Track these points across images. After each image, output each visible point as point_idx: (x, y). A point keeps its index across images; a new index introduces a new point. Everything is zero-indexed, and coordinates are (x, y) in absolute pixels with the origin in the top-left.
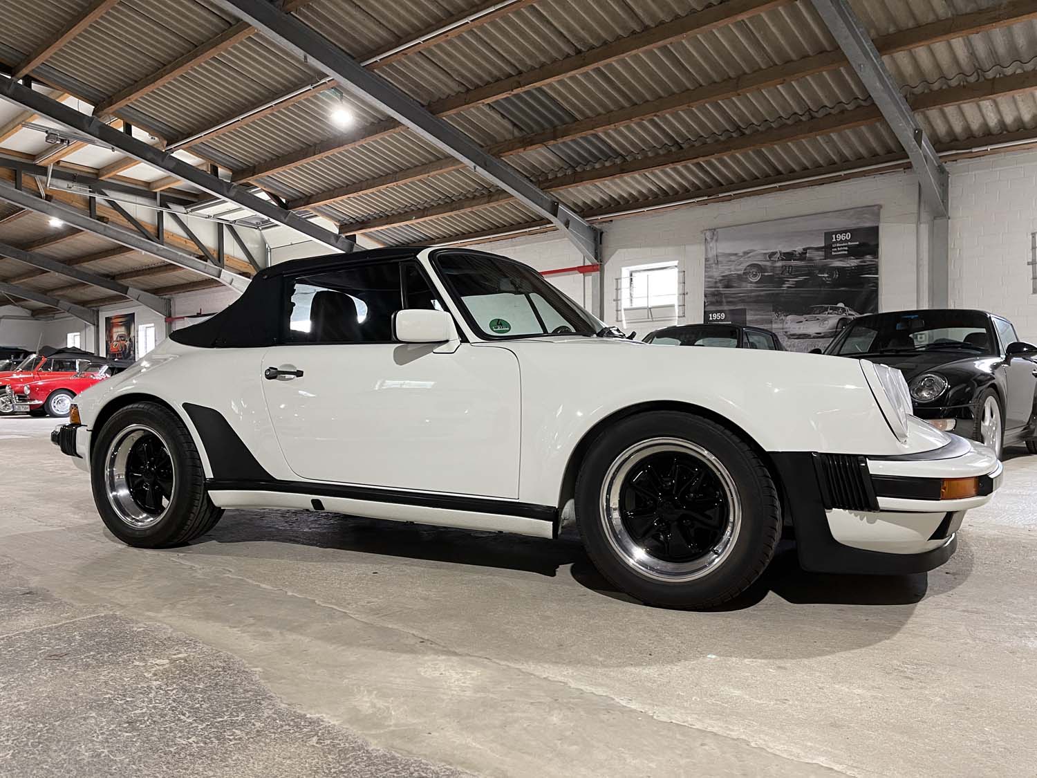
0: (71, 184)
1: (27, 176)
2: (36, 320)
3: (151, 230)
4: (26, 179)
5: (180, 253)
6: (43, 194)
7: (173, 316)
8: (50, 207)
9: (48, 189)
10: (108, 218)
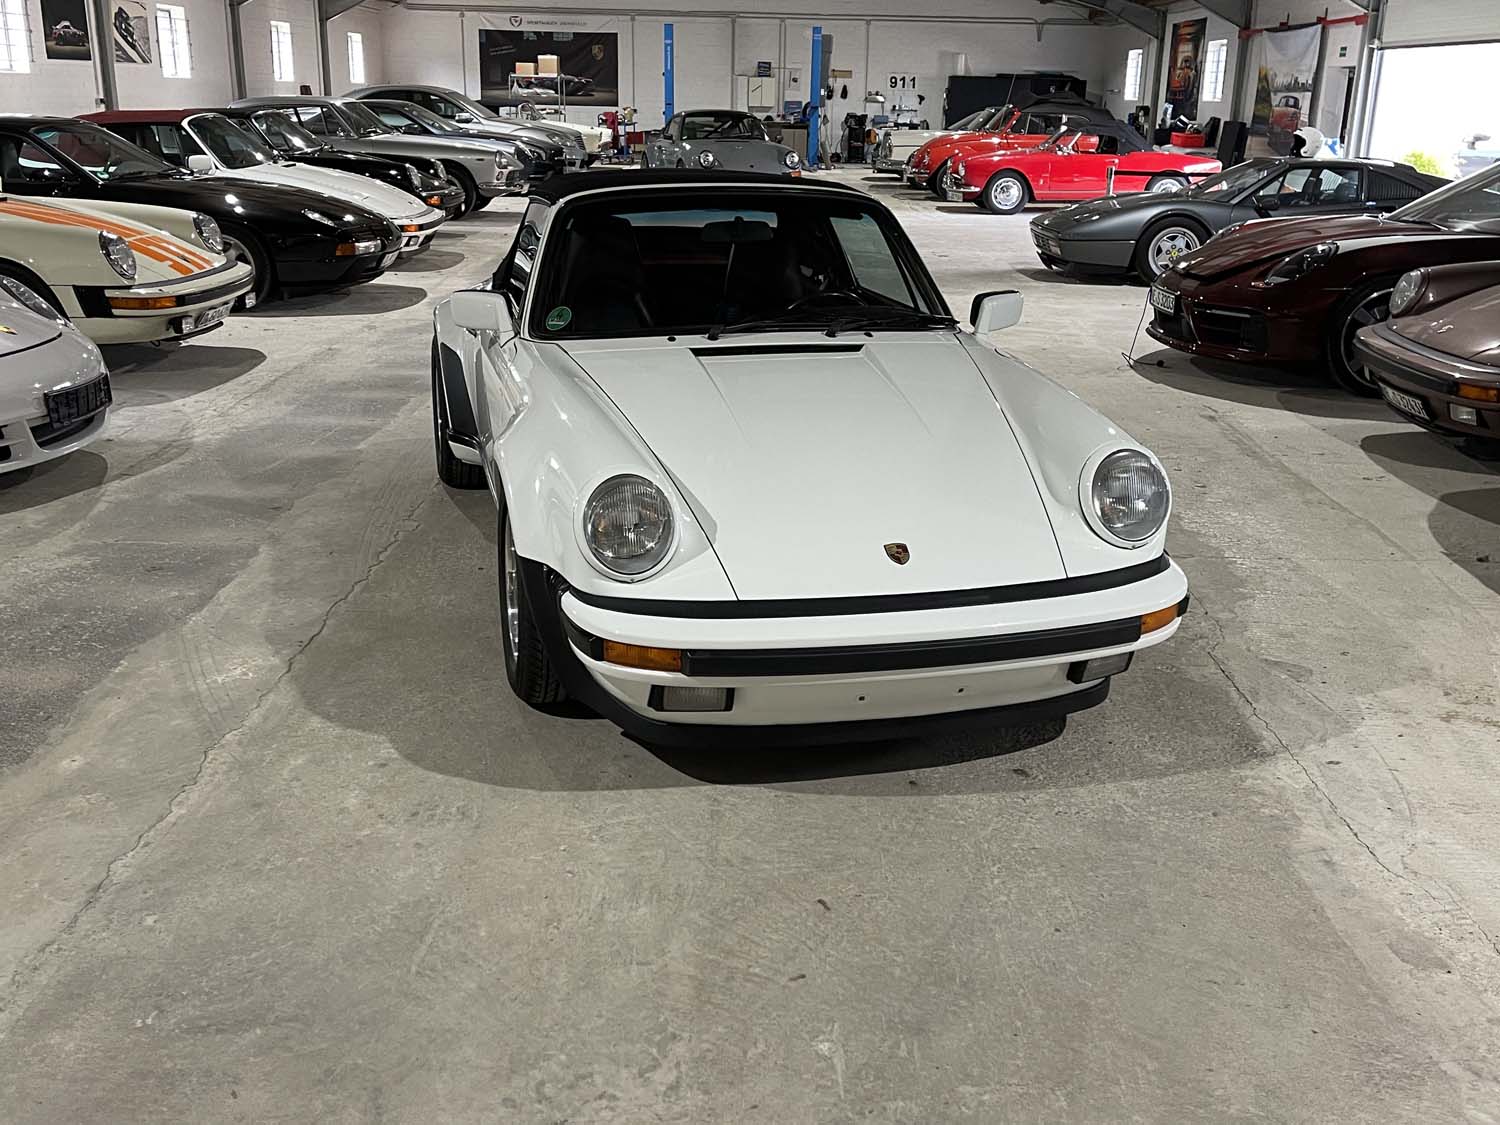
2: (1095, 24)
7: (1252, 27)
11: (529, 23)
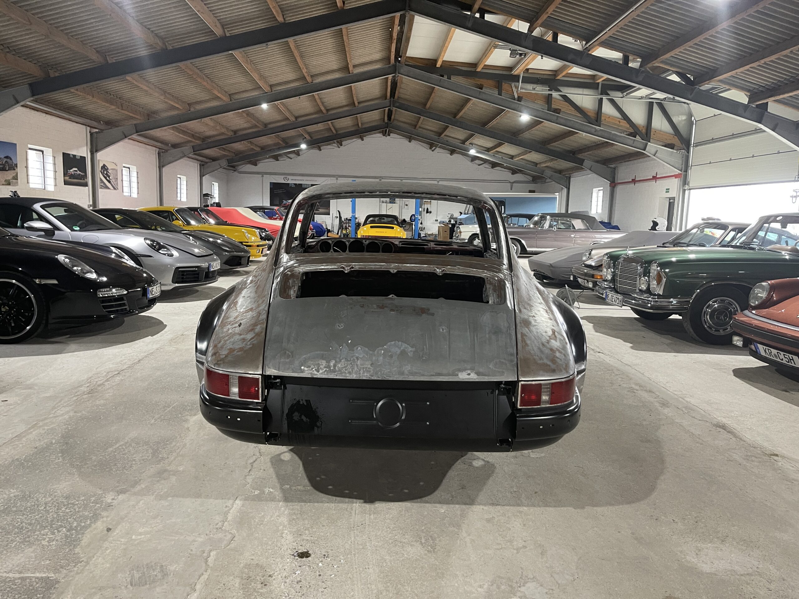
0: (535, 86)
1: (506, 84)
3: (592, 115)
4: (505, 86)
5: (613, 132)
6: (516, 96)
7: (616, 182)
8: (520, 106)
9: (519, 92)
10: (560, 110)
11: (292, 180)
